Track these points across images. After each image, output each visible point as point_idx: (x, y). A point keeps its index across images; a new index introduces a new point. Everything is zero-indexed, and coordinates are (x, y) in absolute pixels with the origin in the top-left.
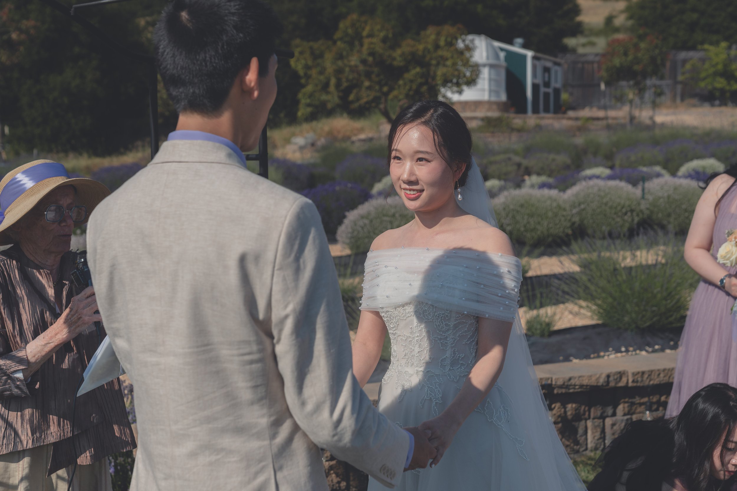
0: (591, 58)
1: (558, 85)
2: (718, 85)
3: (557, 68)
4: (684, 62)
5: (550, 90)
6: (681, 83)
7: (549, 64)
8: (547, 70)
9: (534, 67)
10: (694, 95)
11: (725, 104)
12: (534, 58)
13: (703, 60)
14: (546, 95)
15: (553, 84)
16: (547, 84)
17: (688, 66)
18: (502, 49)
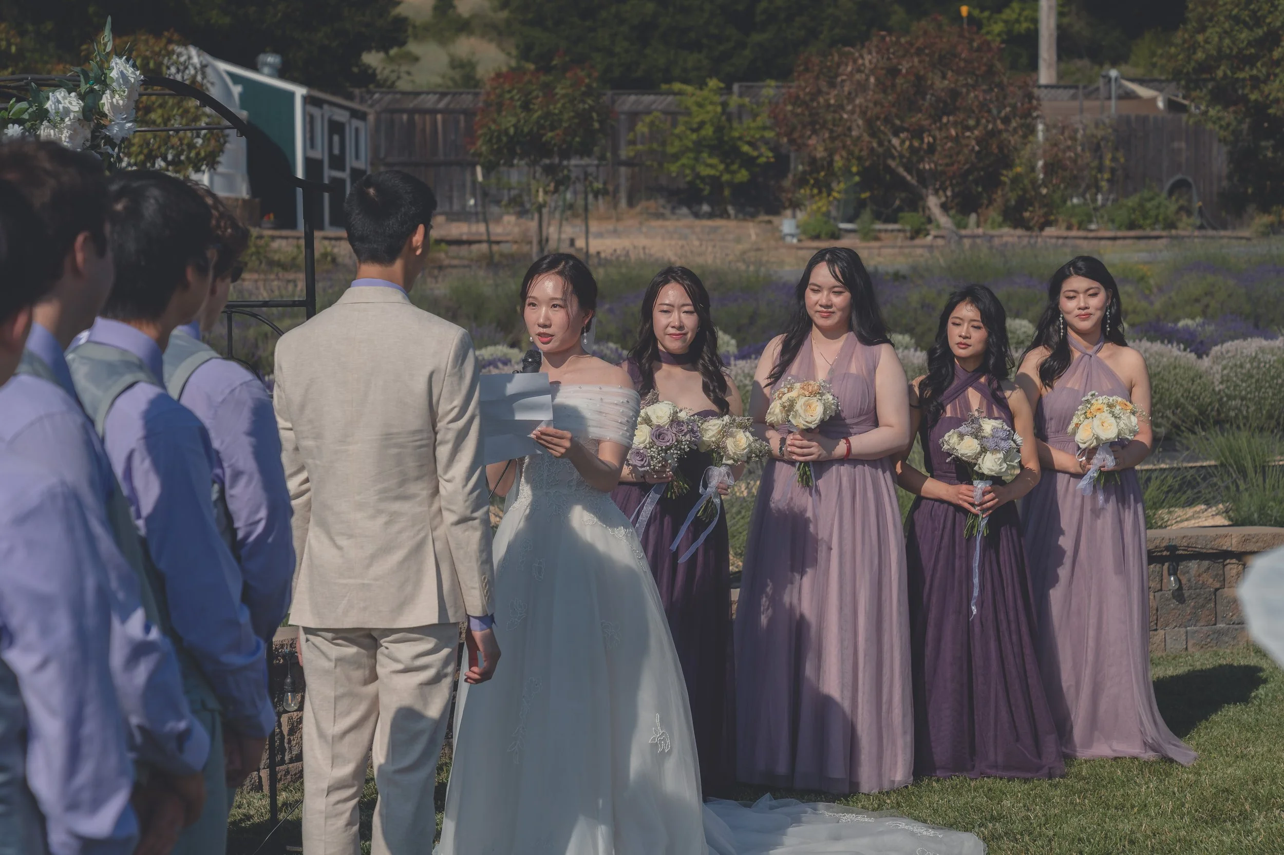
0: (429, 101)
1: (361, 165)
2: (705, 171)
3: (356, 123)
4: (634, 116)
5: (345, 175)
6: (629, 163)
7: (341, 116)
8: (336, 128)
9: (309, 121)
10: (654, 190)
11: (724, 215)
12: (307, 100)
13: (672, 115)
14: (338, 184)
15: (351, 162)
16: (338, 162)
17: (642, 128)
18: (236, 79)
